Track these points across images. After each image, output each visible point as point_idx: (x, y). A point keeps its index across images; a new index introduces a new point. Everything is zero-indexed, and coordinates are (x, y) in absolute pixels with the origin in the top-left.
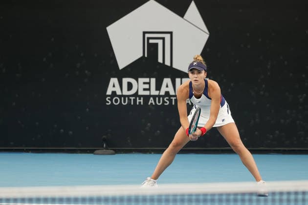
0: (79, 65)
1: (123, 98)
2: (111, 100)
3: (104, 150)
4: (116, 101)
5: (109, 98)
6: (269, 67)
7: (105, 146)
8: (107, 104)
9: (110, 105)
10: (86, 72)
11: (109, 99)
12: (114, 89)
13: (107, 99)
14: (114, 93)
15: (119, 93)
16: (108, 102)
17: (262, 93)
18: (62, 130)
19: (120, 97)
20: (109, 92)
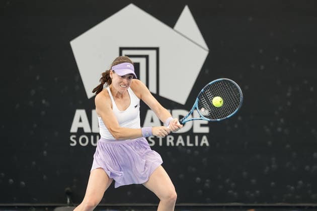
0: (33, 92)
1: (92, 137)
2: (77, 139)
3: (68, 207)
4: (84, 141)
5: (74, 136)
6: (289, 94)
7: (68, 201)
8: (72, 145)
9: (75, 146)
10: (44, 102)
11: (73, 138)
12: (80, 125)
13: (71, 138)
14: (81, 130)
15: (87, 129)
16: (73, 143)
17: (279, 129)
18: (11, 181)
19: (89, 135)
20: (74, 129)
